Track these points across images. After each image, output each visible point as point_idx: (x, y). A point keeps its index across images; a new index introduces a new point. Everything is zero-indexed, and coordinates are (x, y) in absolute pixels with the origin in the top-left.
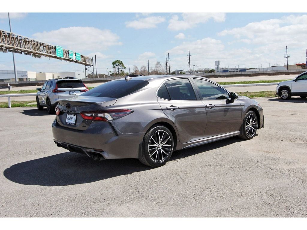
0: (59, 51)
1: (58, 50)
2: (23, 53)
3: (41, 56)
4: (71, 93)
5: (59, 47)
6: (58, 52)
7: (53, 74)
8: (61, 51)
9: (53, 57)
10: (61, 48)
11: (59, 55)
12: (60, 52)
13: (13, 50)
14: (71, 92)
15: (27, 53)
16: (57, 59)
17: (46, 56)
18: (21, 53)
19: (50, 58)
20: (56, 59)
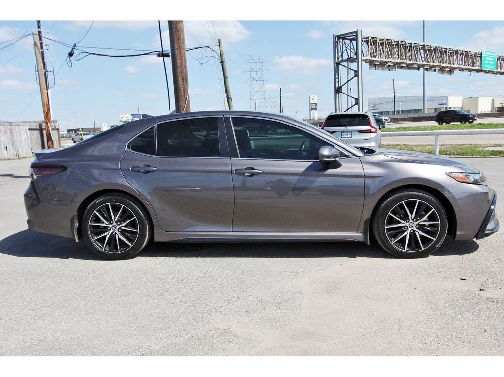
0: (487, 60)
1: (487, 58)
2: (421, 69)
3: (455, 72)
4: (343, 135)
5: (487, 53)
6: (487, 62)
7: (493, 100)
8: (492, 59)
9: (477, 71)
10: (494, 54)
11: (486, 66)
12: (490, 61)
13: (405, 66)
14: (345, 133)
15: (428, 68)
16: (485, 73)
17: (463, 70)
18: (418, 69)
19: (471, 73)
20: (483, 74)
